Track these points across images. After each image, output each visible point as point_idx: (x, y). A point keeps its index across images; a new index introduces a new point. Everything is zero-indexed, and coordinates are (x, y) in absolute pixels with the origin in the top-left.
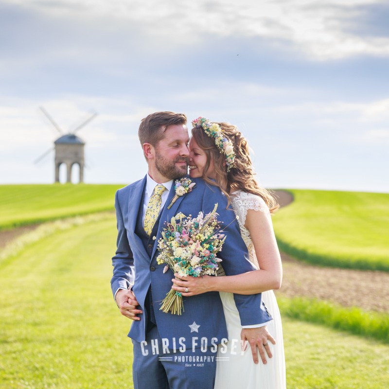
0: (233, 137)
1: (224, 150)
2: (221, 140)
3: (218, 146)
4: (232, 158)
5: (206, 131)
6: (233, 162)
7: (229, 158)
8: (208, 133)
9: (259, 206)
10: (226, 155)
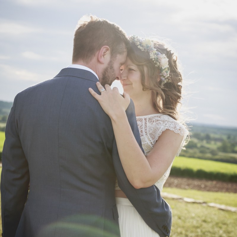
0: (166, 52)
1: (159, 63)
2: (155, 54)
3: (153, 60)
4: (167, 72)
5: (139, 47)
6: (169, 75)
7: (164, 71)
8: (141, 48)
9: (179, 130)
10: (161, 68)
